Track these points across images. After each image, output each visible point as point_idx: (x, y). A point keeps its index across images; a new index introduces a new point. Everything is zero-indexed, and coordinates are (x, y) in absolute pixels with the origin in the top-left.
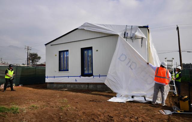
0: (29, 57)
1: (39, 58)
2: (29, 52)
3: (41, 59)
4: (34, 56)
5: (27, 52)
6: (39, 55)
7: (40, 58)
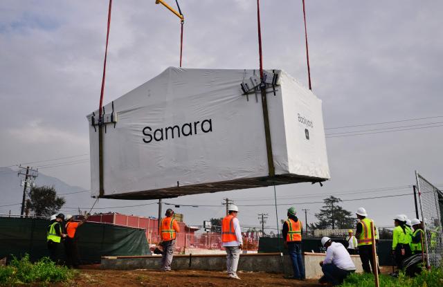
0: (28, 198)
1: (60, 203)
2: (28, 185)
3: (64, 206)
4: (42, 198)
5: (23, 184)
6: (59, 195)
7: (63, 203)
